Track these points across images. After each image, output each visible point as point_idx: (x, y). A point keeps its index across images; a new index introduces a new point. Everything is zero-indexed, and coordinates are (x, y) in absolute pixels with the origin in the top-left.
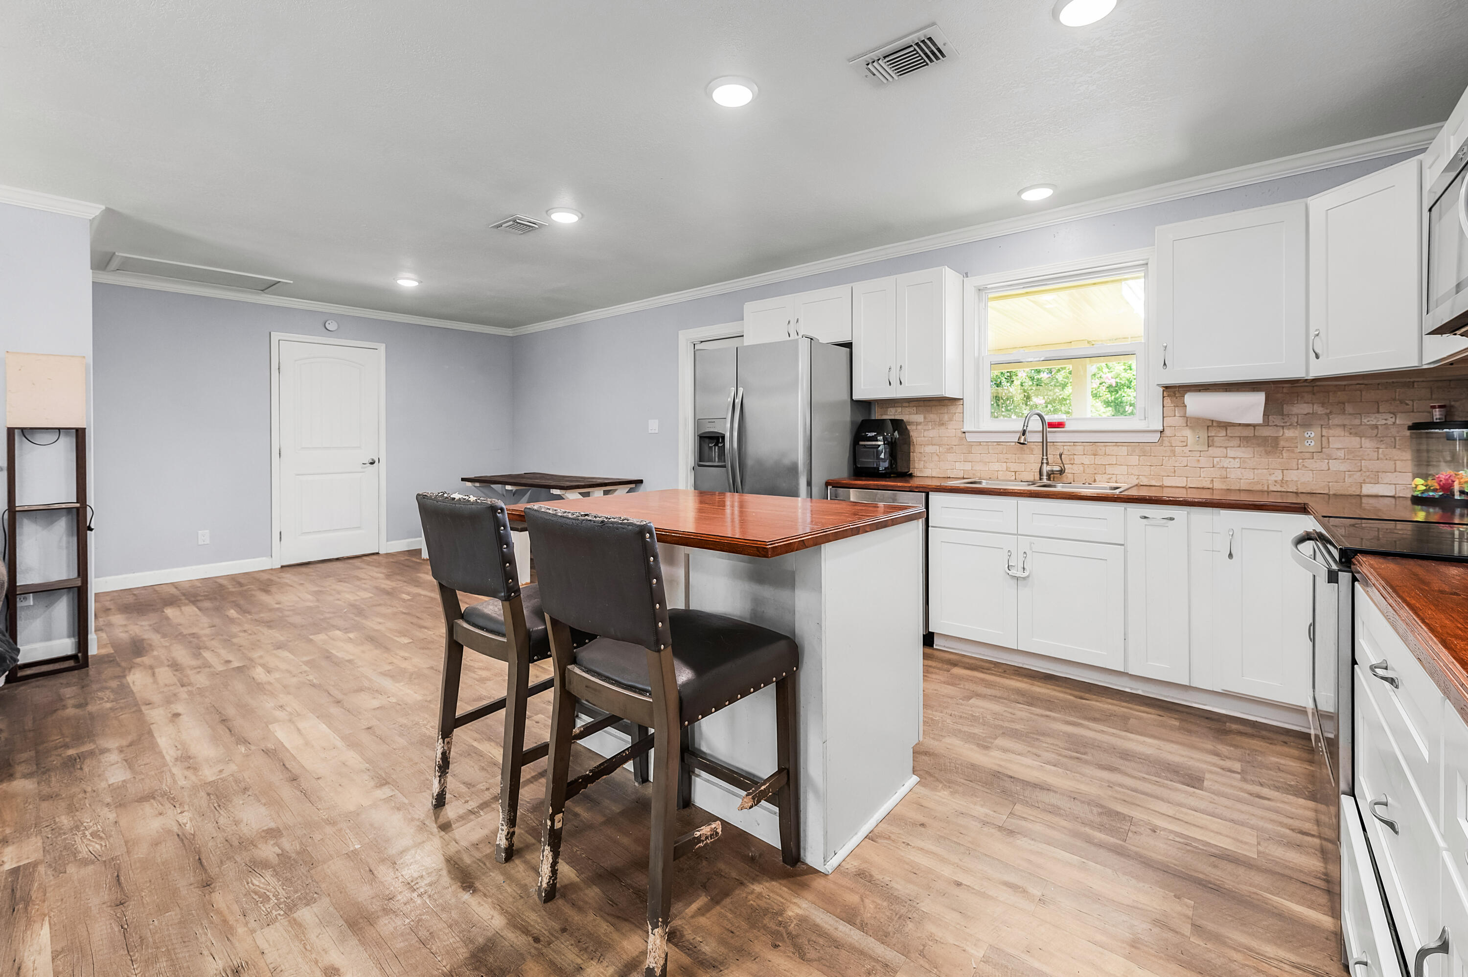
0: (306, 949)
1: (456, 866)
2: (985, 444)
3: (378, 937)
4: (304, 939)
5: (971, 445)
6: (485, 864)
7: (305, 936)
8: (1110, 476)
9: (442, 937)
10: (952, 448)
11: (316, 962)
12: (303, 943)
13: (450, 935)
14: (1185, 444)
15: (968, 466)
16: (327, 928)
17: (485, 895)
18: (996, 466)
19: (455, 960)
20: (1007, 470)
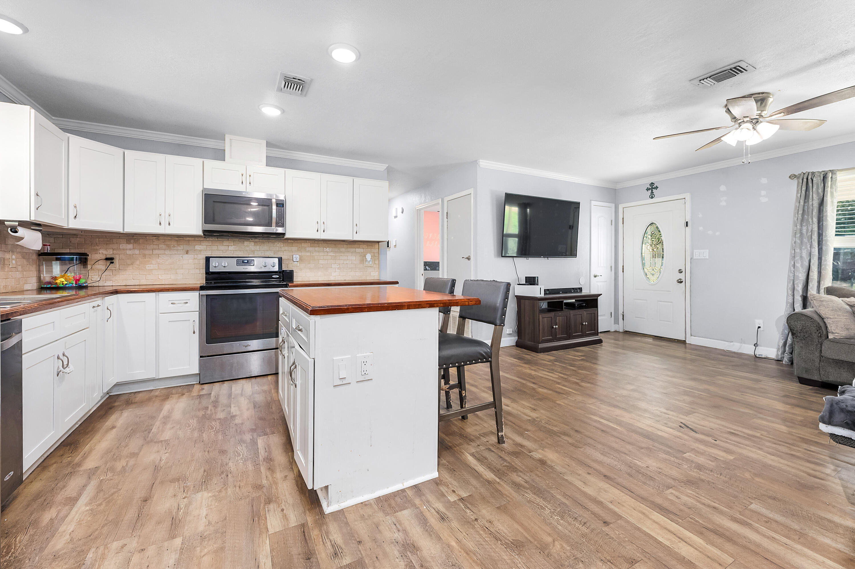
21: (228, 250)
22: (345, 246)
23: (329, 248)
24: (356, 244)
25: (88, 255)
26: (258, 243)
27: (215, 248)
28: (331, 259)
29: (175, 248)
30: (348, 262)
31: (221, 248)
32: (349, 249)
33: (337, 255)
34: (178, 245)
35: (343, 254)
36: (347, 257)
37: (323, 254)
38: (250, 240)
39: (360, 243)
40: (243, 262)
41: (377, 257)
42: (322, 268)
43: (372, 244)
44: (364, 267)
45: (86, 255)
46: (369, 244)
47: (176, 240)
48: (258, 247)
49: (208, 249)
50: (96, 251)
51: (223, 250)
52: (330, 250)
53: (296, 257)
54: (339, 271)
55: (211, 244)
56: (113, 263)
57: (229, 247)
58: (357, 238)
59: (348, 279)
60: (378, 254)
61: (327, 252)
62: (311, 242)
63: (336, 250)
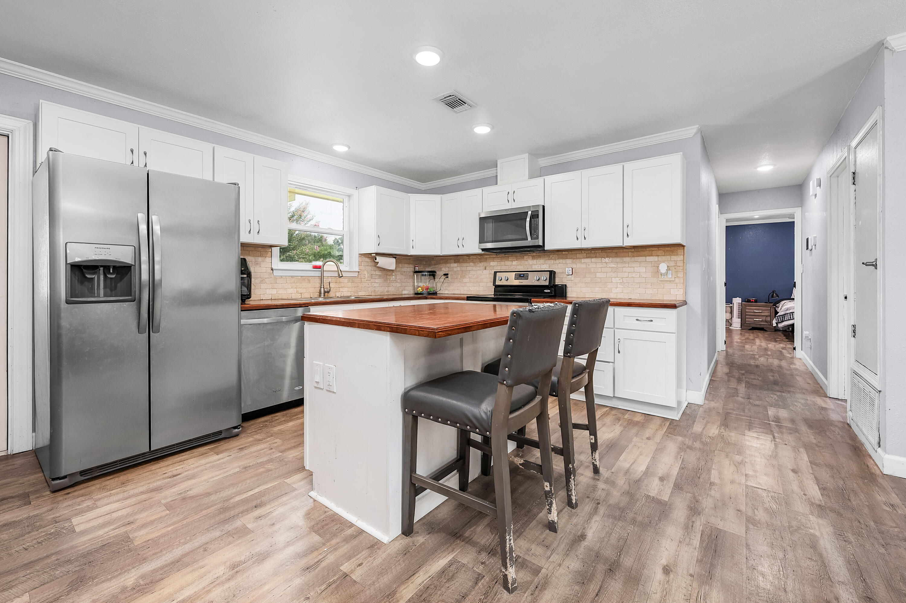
0: (666, 593)
1: (570, 549)
2: (285, 277)
3: (636, 561)
4: (663, 600)
5: (276, 278)
6: (562, 537)
7: (661, 600)
8: (341, 293)
9: (618, 535)
10: (264, 280)
11: (668, 581)
12: (665, 598)
13: (615, 532)
14: (364, 277)
15: (274, 292)
16: (649, 592)
17: (584, 529)
18: (290, 291)
19: (626, 525)
20: (297, 292)
21: (512, 265)
22: (630, 253)
23: (608, 258)
24: (646, 251)
25: (436, 272)
26: (536, 257)
27: (503, 263)
28: (612, 271)
29: (478, 265)
30: (634, 275)
31: (508, 263)
32: (636, 259)
33: (619, 266)
34: (480, 262)
35: (627, 265)
36: (633, 268)
37: (601, 266)
38: (529, 254)
39: (653, 249)
40: (520, 276)
41: (682, 268)
42: (600, 282)
43: (672, 248)
44: (659, 282)
45: (435, 272)
46: (666, 249)
47: (479, 258)
48: (535, 261)
49: (498, 265)
50: (440, 269)
51: (508, 265)
52: (610, 260)
53: (569, 270)
54: (622, 287)
55: (500, 261)
56: (447, 277)
57: (513, 262)
58: (629, 242)
59: (634, 298)
60: (684, 263)
61: (606, 263)
62: (587, 252)
63: (618, 260)
